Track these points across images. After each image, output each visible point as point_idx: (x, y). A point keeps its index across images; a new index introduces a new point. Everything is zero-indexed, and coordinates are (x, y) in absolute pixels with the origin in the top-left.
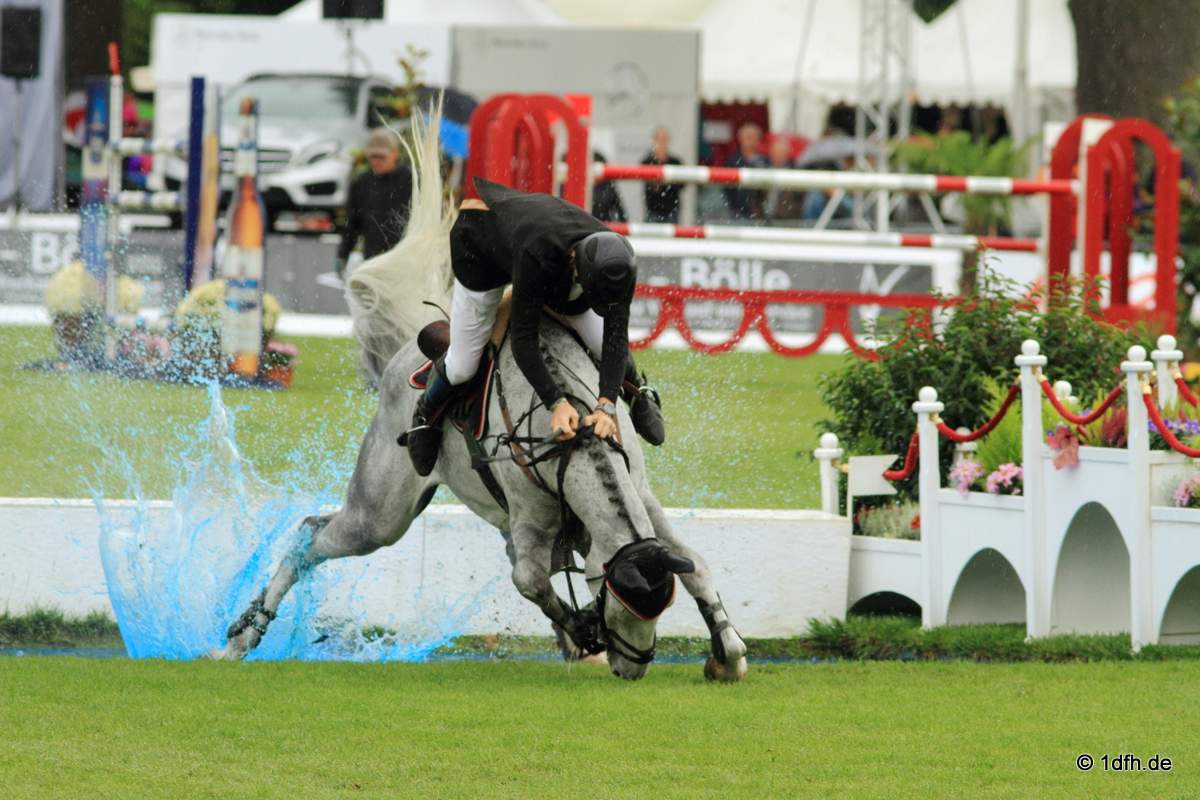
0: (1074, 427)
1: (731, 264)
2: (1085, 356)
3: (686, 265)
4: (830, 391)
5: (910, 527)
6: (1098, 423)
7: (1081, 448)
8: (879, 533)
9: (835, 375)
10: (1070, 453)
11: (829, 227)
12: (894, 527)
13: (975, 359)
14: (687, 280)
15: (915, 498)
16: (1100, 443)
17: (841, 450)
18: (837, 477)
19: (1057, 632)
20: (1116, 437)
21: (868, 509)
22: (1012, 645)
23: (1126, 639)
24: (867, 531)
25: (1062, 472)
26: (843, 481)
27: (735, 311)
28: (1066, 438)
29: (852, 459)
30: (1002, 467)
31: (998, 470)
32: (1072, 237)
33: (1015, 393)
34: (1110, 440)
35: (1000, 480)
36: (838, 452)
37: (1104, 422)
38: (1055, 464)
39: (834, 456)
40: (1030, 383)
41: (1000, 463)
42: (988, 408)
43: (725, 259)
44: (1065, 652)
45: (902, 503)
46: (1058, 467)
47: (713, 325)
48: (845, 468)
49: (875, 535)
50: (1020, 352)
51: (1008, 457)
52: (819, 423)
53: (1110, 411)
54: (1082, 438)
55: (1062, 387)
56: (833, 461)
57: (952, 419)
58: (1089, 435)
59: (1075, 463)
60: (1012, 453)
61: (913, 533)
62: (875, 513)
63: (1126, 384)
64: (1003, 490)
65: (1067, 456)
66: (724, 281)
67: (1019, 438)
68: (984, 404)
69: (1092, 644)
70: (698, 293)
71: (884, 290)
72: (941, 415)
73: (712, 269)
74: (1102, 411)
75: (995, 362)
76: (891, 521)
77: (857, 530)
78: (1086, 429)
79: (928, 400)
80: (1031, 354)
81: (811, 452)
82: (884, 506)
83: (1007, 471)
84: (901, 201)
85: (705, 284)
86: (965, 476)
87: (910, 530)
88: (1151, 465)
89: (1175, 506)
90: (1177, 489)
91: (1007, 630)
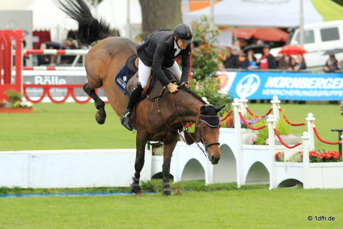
1: (49, 77)
3: (36, 78)
6: (225, 121)
8: (160, 155)
11: (76, 66)
16: (226, 126)
19: (214, 182)
20: (231, 125)
21: (156, 148)
22: (202, 186)
24: (156, 154)
34: (229, 126)
37: (227, 121)
43: (47, 76)
44: (218, 188)
49: (158, 155)
53: (228, 118)
58: (222, 125)
62: (158, 149)
63: (233, 109)
66: (47, 82)
69: (225, 185)
73: (44, 79)
77: (153, 154)
82: (161, 147)
88: (242, 133)
89: (249, 144)
90: (250, 139)
91: (200, 182)
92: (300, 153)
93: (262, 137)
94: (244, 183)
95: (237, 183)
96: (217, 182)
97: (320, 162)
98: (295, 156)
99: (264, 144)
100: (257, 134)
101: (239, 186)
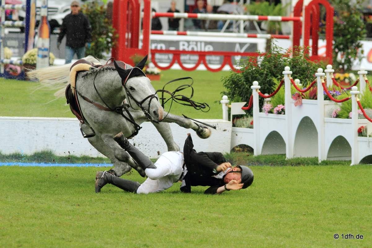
0: (301, 93)
1: (195, 43)
2: (304, 71)
3: (181, 44)
4: (225, 82)
5: (250, 124)
6: (308, 92)
7: (303, 100)
8: (240, 126)
9: (227, 77)
10: (300, 101)
11: (225, 32)
12: (245, 124)
13: (270, 72)
14: (181, 48)
15: (252, 116)
16: (309, 98)
17: (229, 101)
18: (227, 109)
19: (295, 157)
20: (314, 96)
21: (237, 119)
22: (281, 161)
23: (317, 159)
24: (236, 126)
25: (298, 107)
26: (229, 110)
27: (196, 58)
28: (298, 97)
29: (232, 103)
30: (278, 106)
31: (277, 107)
32: (301, 34)
33: (283, 83)
34: (312, 97)
35: (278, 110)
36: (228, 101)
37: (310, 92)
38: (295, 105)
39: (227, 102)
40: (287, 80)
41: (278, 105)
42: (274, 87)
43: (193, 41)
44: (298, 163)
45: (247, 117)
46: (296, 106)
47: (189, 62)
48: (230, 106)
49: (239, 127)
50: (284, 70)
51: (280, 103)
52: (221, 93)
53: (312, 88)
54: (303, 96)
55: (297, 81)
56: (226, 104)
57: (263, 91)
58: (305, 96)
59: (302, 104)
60: (282, 101)
61: (251, 126)
62: (239, 120)
63: (317, 80)
64: (279, 113)
65: (298, 102)
66: (193, 48)
67: (284, 97)
68: (273, 86)
69: (306, 160)
70: (185, 52)
71: (242, 51)
72: (260, 90)
73: (189, 45)
74: (309, 88)
75: (276, 74)
76: (244, 123)
77: (234, 125)
78: (304, 94)
79: (256, 85)
80: (287, 70)
81: (220, 101)
82: (242, 118)
83: (280, 107)
84: (247, 23)
85: (187, 49)
86: (267, 109)
87: (250, 125)
88: (324, 105)
89: (332, 117)
90: (332, 112)
91: (280, 156)
93: (346, 110)
94: (325, 158)
95: (318, 158)
96: (298, 156)
99: (348, 117)
100: (340, 106)
101: (320, 162)
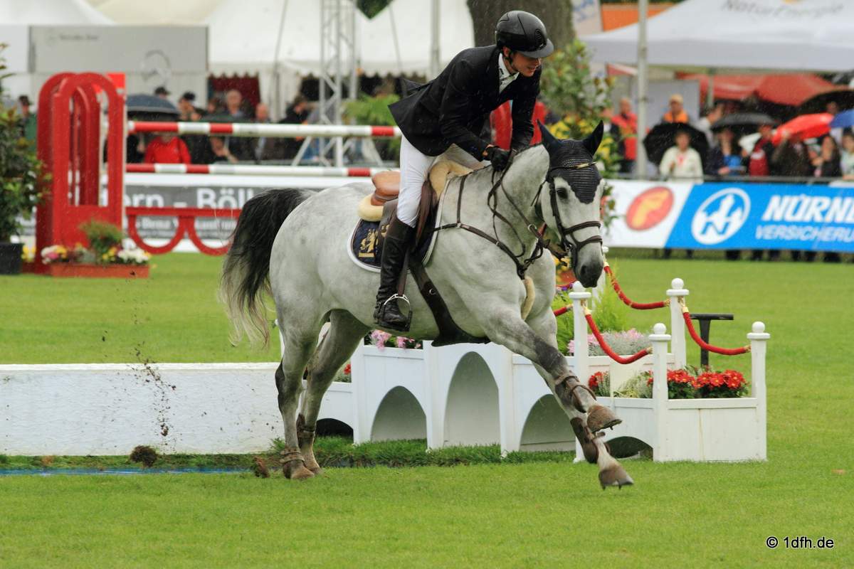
3: (200, 193)
5: (343, 373)
14: (201, 203)
19: (448, 445)
22: (417, 455)
23: (496, 448)
27: (232, 224)
43: (228, 188)
44: (455, 458)
47: (219, 235)
61: (346, 377)
64: (409, 345)
66: (227, 203)
69: (473, 452)
70: (208, 213)
73: (218, 196)
84: (351, 144)
85: (214, 206)
86: (381, 336)
91: (413, 444)
92: (647, 374)
93: (561, 336)
94: (516, 447)
95: (499, 446)
96: (454, 442)
97: (696, 397)
98: (635, 383)
99: (565, 353)
101: (504, 455)
